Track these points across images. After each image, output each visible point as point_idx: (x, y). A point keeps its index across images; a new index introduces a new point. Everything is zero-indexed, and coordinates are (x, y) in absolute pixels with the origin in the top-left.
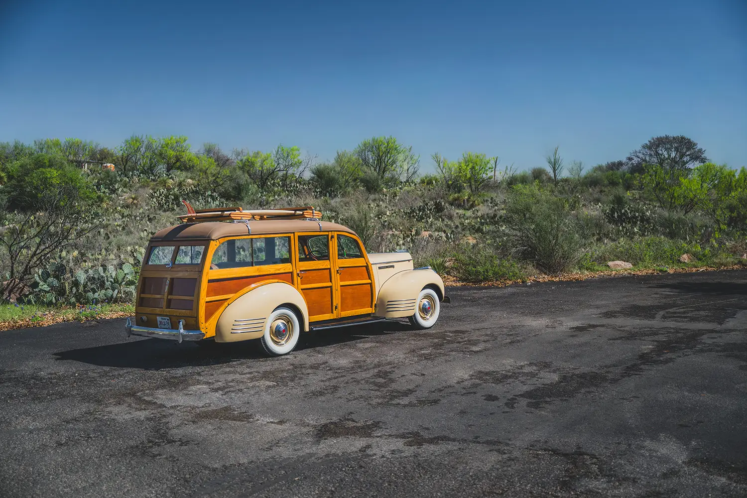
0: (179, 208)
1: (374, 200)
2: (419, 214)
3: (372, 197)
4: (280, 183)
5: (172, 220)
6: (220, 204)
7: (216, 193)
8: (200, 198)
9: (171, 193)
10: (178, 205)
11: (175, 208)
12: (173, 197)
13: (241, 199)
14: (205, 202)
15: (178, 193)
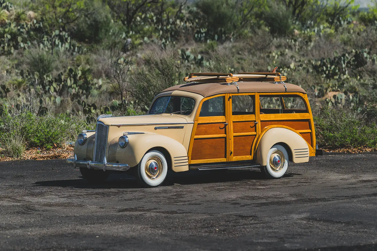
0: (16, 51)
1: (279, 47)
2: (330, 68)
3: (276, 41)
4: (154, 18)
5: (8, 67)
6: (70, 48)
7: (66, 32)
8: (45, 38)
9: (7, 30)
10: (16, 47)
11: (12, 51)
12: (9, 37)
13: (98, 42)
14: (51, 44)
15: (15, 30)
